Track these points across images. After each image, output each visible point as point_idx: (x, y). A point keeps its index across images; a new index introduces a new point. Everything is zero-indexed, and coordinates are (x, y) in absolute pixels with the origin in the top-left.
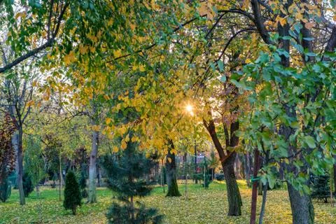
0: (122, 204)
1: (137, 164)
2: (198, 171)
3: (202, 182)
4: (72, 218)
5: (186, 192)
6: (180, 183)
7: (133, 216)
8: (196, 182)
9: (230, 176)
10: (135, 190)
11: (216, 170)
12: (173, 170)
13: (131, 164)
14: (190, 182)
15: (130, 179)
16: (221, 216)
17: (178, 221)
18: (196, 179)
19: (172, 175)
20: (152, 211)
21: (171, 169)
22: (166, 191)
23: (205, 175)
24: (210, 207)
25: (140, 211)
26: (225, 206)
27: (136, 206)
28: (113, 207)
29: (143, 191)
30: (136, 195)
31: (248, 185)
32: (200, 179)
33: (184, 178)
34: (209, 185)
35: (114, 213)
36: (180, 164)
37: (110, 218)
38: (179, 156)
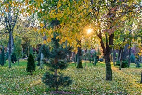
0: (51, 73)
1: (60, 52)
2: (92, 57)
3: (93, 62)
4: (30, 76)
5: (86, 66)
6: (83, 62)
7: (56, 79)
8: (91, 62)
9: (108, 61)
10: (58, 66)
11: (99, 57)
12: (80, 56)
13: (56, 52)
14: (88, 61)
15: (56, 60)
16: (102, 80)
17: (81, 82)
18: (91, 60)
19: (79, 58)
20: (67, 78)
21: (79, 56)
22: (77, 65)
23: (94, 59)
24: (96, 75)
25: (60, 77)
26: (104, 75)
27: (58, 74)
28: (46, 74)
29: (63, 66)
30: (59, 68)
31: (114, 65)
32: (92, 61)
33: (85, 60)
34: (96, 64)
35: (47, 77)
36: (84, 54)
37: (44, 80)
38: (83, 50)
